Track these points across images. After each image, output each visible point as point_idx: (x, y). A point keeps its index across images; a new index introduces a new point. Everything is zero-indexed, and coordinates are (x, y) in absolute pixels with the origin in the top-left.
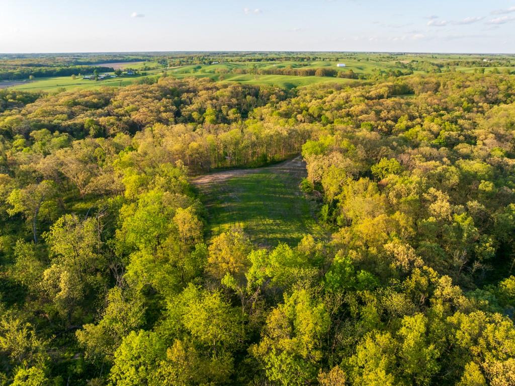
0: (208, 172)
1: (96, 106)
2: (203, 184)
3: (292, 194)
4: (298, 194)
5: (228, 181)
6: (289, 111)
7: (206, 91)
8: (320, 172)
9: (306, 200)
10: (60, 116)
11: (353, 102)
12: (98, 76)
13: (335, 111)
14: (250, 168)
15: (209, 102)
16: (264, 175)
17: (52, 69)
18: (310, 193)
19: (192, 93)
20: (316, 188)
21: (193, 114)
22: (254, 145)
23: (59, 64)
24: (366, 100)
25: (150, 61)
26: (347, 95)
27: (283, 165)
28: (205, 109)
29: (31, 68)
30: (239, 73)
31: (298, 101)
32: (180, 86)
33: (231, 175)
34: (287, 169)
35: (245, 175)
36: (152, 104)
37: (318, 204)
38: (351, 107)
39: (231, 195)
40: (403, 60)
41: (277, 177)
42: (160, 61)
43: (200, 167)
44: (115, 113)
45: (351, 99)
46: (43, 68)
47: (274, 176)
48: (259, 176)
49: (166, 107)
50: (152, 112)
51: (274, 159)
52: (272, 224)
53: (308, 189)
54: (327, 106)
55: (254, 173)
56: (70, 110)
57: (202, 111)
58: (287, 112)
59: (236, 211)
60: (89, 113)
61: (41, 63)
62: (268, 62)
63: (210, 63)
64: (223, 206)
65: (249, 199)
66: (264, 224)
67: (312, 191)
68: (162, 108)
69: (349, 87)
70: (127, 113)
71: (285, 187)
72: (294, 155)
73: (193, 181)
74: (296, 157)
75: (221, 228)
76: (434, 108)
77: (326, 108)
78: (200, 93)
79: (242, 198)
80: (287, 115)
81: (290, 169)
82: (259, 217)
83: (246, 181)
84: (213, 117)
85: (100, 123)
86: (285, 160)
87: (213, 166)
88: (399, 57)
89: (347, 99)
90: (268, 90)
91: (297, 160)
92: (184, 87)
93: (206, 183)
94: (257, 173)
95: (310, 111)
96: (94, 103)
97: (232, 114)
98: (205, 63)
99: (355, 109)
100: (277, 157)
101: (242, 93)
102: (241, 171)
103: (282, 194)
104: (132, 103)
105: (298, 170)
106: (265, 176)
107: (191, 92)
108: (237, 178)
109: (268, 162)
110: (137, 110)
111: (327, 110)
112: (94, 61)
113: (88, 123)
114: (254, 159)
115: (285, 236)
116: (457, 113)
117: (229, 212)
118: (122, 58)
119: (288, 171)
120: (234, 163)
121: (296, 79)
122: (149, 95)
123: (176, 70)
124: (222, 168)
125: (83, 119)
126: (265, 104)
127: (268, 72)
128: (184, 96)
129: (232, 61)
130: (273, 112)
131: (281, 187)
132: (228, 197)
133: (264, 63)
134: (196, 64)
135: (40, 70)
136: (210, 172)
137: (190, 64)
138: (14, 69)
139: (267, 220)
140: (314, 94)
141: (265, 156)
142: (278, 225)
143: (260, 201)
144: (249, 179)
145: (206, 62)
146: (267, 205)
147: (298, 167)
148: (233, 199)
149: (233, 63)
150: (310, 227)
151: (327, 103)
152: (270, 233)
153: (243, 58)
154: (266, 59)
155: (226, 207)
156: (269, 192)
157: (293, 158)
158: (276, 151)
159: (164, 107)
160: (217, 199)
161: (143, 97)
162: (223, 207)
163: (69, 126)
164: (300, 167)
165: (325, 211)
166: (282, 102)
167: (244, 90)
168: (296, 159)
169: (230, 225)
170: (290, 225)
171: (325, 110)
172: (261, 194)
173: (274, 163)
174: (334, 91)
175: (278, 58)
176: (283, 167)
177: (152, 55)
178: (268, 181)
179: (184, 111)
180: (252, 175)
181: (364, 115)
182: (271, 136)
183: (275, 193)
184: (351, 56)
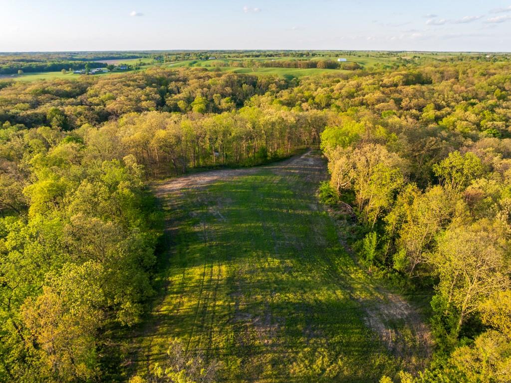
0: (183, 173)
1: (68, 95)
2: (173, 190)
3: (308, 208)
4: (315, 208)
5: (210, 186)
6: (291, 100)
7: (197, 80)
8: (353, 174)
9: (329, 218)
10: (21, 105)
11: (366, 90)
12: (89, 71)
13: (347, 100)
14: (244, 167)
15: (199, 90)
16: (263, 177)
17: (44, 64)
18: (334, 206)
19: (182, 82)
20: (343, 198)
21: (178, 103)
22: (250, 137)
23: (53, 60)
24: (381, 88)
25: (146, 57)
26: (358, 83)
27: (290, 163)
28: (194, 98)
29: (21, 63)
31: (301, 90)
32: (169, 75)
33: (215, 178)
34: (296, 169)
35: (236, 178)
36: (133, 92)
37: (351, 224)
38: (364, 95)
39: (211, 209)
40: (404, 56)
41: (281, 181)
42: (156, 57)
43: (172, 166)
44: (88, 103)
45: (363, 87)
46: (34, 63)
47: (277, 179)
48: (256, 179)
49: (148, 96)
50: (131, 100)
51: (276, 155)
52: (278, 269)
53: (330, 199)
54: (336, 94)
55: (248, 174)
56: (35, 99)
57: (189, 100)
58: (290, 101)
59: (216, 239)
60: (56, 102)
61: (34, 59)
62: (266, 58)
63: (207, 59)
64: (197, 229)
65: (239, 218)
66: (263, 270)
67: (337, 202)
68: (143, 96)
69: (357, 76)
70: (103, 103)
71: (294, 196)
72: (302, 149)
73: (159, 187)
74: (305, 153)
75: (186, 276)
76: (463, 97)
77: (335, 97)
78: (191, 82)
79: (228, 215)
80: (290, 104)
81: (300, 169)
82: (254, 254)
83: (237, 187)
84: (202, 106)
85: (65, 113)
86: (291, 156)
87: (191, 165)
88: (399, 54)
89: (358, 87)
90: (267, 79)
91: (307, 156)
92: (173, 76)
93: (178, 190)
94: (253, 175)
95: (317, 100)
96: (67, 92)
97: (224, 103)
98: (201, 58)
99: (370, 97)
100: (281, 152)
101: (238, 82)
102: (231, 172)
103: (291, 208)
104: (110, 91)
105: (311, 170)
106: (265, 180)
107: (180, 81)
108: (223, 181)
109: (268, 158)
110: (115, 99)
111: (336, 99)
112: (90, 58)
113: (51, 113)
114: (250, 155)
115: (305, 296)
116: (491, 102)
117: (205, 242)
118: (119, 55)
119: (297, 171)
120: (221, 160)
121: (297, 71)
122: (132, 83)
123: (171, 65)
124: (203, 167)
125: (47, 108)
126: (263, 94)
127: (267, 65)
128: (172, 86)
129: (229, 57)
130: (273, 100)
131: (288, 196)
132: (206, 213)
133: (262, 58)
134: (192, 59)
135: (31, 64)
136: (186, 172)
137: (187, 60)
138: (4, 64)
139: (269, 259)
140: (318, 83)
141: (264, 151)
142: (288, 270)
143: (258, 221)
144: (240, 184)
145: (203, 57)
146: (269, 228)
147: (310, 165)
148: (214, 217)
149: (229, 58)
150: (345, 273)
151: (335, 92)
152: (276, 290)
153: (241, 55)
154: (264, 55)
155: (201, 232)
156: (271, 205)
157: (302, 154)
158: (279, 145)
159: (145, 95)
160: (188, 217)
161: (124, 85)
162: (195, 233)
163: (28, 116)
164: (313, 166)
165: (371, 242)
166: (283, 91)
167: (240, 79)
168: (306, 154)
169: (203, 270)
170: (310, 271)
171: (334, 98)
172: (259, 208)
173: (277, 160)
174: (340, 80)
175: (276, 55)
176: (289, 166)
177: (149, 52)
178: (269, 187)
179: (169, 100)
180: (246, 177)
181: (382, 104)
182: (273, 124)
183: (280, 206)
184: (350, 53)
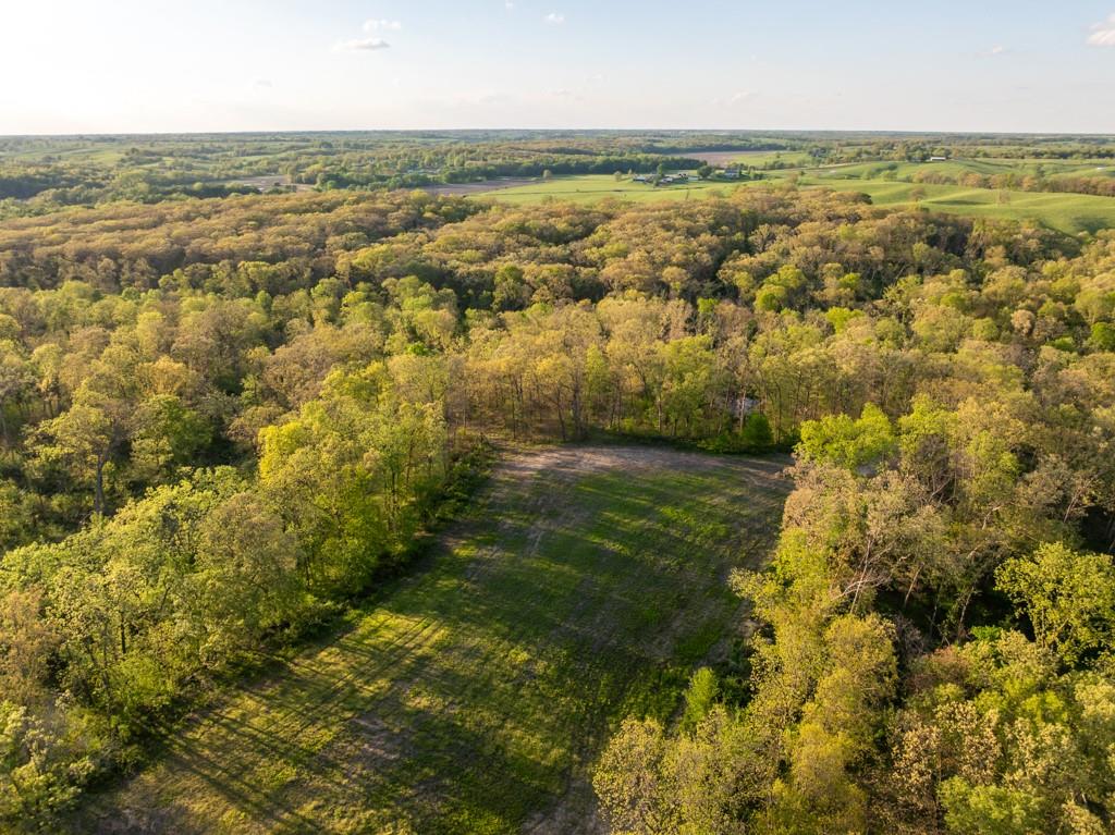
7: (819, 223)
12: (663, 177)
17: (591, 159)
23: (614, 150)
25: (795, 150)
29: (556, 156)
30: (973, 186)
42: (816, 150)
46: (576, 156)
61: (581, 148)
62: (1088, 161)
63: (924, 159)
85: (524, 277)
98: (912, 158)
112: (683, 147)
113: (502, 274)
118: (744, 143)
123: (833, 171)
129: (988, 155)
134: (891, 159)
135: (570, 160)
137: (878, 160)
145: (917, 156)
149: (986, 160)
153: (1026, 149)
